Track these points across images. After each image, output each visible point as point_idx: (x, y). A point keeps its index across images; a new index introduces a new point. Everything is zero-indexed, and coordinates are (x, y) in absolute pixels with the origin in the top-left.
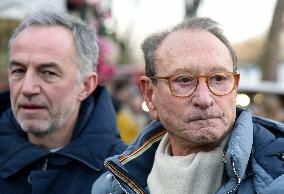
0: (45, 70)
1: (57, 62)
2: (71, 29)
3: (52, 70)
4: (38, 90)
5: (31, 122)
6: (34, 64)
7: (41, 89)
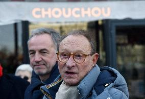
0: (42, 52)
1: (46, 48)
2: (50, 34)
3: (45, 51)
4: (41, 59)
5: (39, 70)
6: (38, 50)
7: (42, 59)
